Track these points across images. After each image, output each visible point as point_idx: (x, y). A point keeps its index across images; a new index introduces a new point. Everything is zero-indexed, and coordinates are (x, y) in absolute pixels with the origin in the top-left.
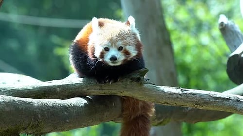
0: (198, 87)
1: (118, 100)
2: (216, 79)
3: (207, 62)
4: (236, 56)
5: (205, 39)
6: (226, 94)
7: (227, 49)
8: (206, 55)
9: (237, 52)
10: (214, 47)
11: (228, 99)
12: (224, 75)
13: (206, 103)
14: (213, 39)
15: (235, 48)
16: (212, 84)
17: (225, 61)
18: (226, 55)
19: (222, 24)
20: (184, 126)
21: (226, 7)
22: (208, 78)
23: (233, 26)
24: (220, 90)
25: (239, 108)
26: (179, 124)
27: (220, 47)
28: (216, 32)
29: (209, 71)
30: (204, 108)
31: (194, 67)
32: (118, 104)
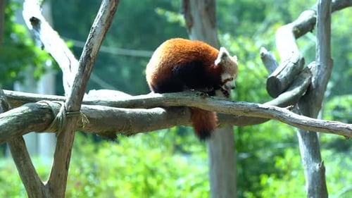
0: (246, 101)
1: (188, 110)
2: (259, 95)
3: (253, 82)
4: (273, 77)
5: (250, 65)
6: (265, 105)
7: (266, 72)
8: (252, 77)
9: (274, 74)
10: (257, 72)
11: (267, 109)
12: (264, 91)
13: (251, 111)
14: (257, 65)
15: (272, 71)
16: (257, 99)
17: (265, 81)
18: (266, 77)
19: (262, 54)
20: (235, 128)
21: (266, 42)
22: (253, 93)
23: (270, 56)
24: (262, 102)
25: (275, 115)
26: (232, 127)
27: (262, 71)
28: (259, 60)
29: (254, 88)
30: (249, 115)
31: (244, 86)
32: (188, 113)
